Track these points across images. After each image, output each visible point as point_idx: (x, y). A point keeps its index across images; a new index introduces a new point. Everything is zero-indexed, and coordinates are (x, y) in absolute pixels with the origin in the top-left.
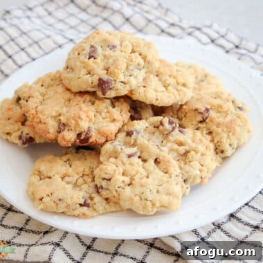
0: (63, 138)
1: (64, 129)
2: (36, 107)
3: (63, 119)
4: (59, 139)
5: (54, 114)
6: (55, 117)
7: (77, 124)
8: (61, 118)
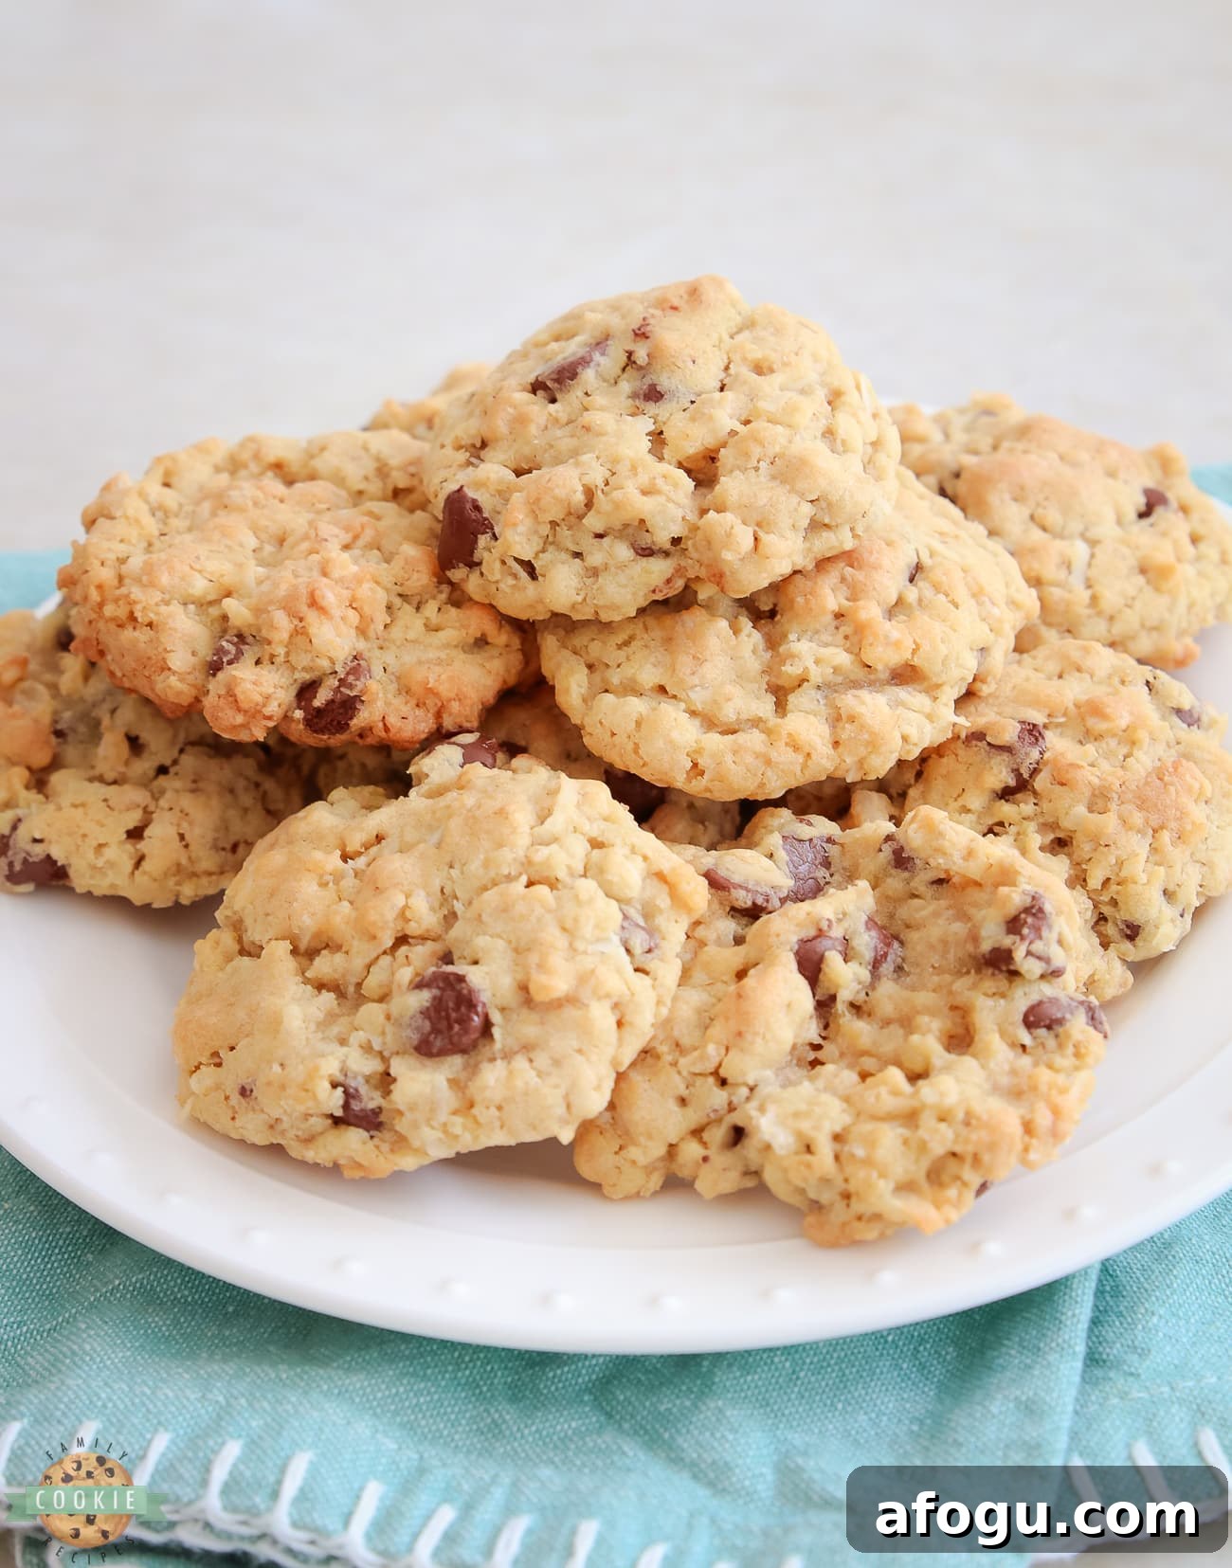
0: (231, 694)
1: (240, 653)
2: (122, 561)
3: (237, 610)
4: (208, 702)
5: (199, 586)
6: (203, 605)
7: (300, 632)
8: (230, 605)
